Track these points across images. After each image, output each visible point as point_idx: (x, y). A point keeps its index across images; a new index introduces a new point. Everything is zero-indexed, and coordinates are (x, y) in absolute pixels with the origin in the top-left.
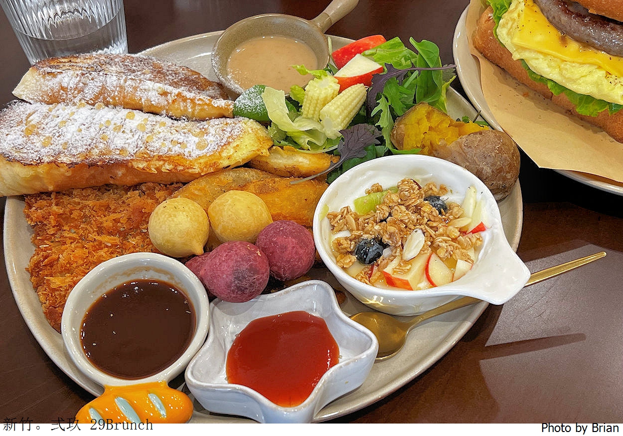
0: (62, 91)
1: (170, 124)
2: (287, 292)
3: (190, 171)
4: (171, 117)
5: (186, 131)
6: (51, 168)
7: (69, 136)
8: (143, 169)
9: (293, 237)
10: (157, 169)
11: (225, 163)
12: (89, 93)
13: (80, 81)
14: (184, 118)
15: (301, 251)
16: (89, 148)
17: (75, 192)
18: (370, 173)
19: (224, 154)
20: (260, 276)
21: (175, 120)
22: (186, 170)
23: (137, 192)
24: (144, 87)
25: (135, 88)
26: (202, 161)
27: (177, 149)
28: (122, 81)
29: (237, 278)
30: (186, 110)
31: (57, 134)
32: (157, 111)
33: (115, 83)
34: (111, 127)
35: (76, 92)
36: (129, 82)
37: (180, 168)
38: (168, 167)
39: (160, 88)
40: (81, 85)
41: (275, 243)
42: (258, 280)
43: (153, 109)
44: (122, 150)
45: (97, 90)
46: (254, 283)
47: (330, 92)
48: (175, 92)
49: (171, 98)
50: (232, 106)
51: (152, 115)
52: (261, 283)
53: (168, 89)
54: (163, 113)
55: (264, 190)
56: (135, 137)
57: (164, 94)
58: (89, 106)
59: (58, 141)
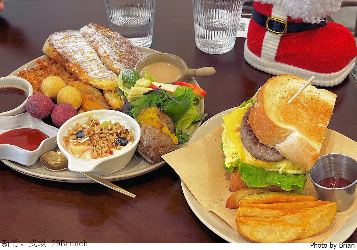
1: (99, 63)
3: (80, 77)
5: (100, 68)
6: (53, 50)
9: (63, 110)
10: (74, 70)
11: (91, 82)
12: (91, 39)
13: (92, 33)
16: (69, 52)
19: (94, 80)
20: (37, 110)
21: (103, 63)
22: (79, 76)
25: (101, 45)
26: (87, 77)
27: (88, 70)
28: (100, 41)
31: (68, 43)
34: (82, 51)
37: (79, 74)
38: (77, 72)
43: (100, 55)
44: (75, 59)
45: (93, 39)
47: (142, 84)
48: (108, 54)
49: (106, 55)
50: (118, 70)
51: (99, 57)
52: (37, 112)
53: (107, 51)
54: (102, 59)
55: (91, 99)
56: (83, 58)
57: (106, 53)
58: (89, 44)
59: (65, 45)
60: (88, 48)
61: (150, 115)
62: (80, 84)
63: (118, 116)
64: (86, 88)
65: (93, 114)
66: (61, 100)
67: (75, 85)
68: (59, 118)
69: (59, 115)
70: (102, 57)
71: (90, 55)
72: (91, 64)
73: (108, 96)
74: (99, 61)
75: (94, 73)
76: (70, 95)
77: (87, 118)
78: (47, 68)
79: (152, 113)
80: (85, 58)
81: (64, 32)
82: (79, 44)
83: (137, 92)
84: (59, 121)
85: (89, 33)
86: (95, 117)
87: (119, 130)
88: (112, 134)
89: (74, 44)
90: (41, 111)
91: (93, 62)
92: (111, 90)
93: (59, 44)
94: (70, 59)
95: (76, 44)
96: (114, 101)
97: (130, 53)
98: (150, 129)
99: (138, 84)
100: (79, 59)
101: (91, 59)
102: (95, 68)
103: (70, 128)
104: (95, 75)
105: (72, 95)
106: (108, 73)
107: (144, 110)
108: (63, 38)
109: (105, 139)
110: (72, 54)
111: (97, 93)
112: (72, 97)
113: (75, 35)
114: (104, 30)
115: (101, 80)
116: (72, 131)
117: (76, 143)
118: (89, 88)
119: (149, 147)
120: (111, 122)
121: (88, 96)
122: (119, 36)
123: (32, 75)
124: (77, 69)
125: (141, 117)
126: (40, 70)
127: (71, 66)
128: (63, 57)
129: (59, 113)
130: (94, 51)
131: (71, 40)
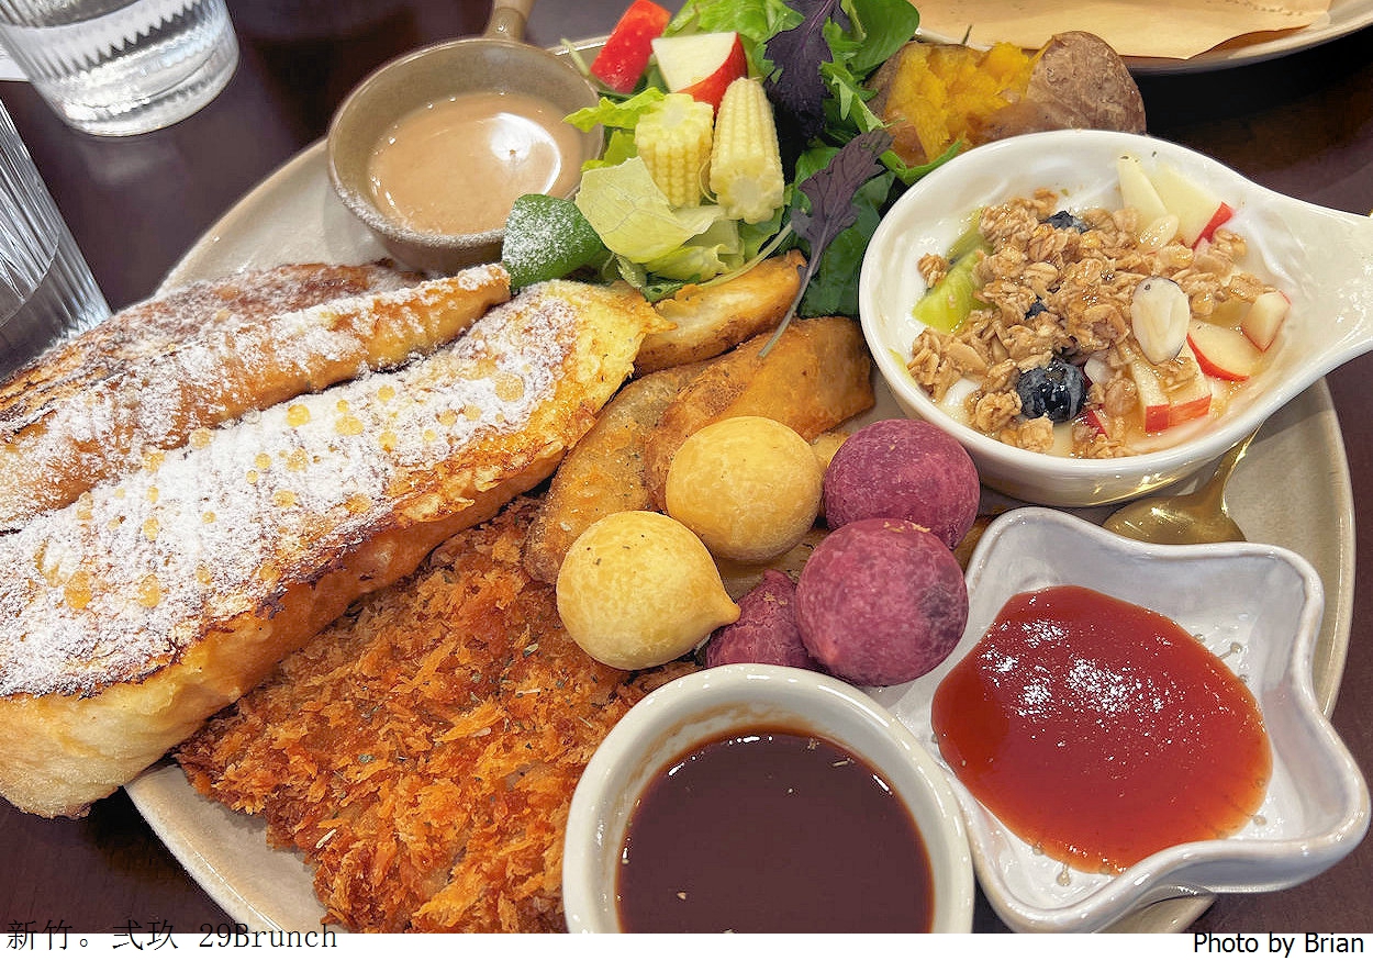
0: (85, 456)
1: (396, 385)
3: (545, 453)
4: (386, 370)
5: (444, 379)
6: (214, 648)
7: (192, 548)
8: (442, 512)
11: (603, 392)
12: (158, 423)
13: (116, 406)
14: (414, 355)
16: (268, 543)
17: (288, 667)
19: (584, 376)
21: (399, 369)
22: (537, 457)
23: (436, 576)
24: (284, 333)
26: (550, 418)
27: (463, 428)
28: (223, 350)
30: (410, 335)
31: (160, 560)
32: (347, 371)
33: (209, 362)
35: (124, 437)
36: (242, 342)
37: (520, 460)
38: (487, 475)
39: (324, 315)
40: (125, 412)
41: (906, 486)
43: (335, 374)
44: (349, 501)
45: (173, 403)
48: (364, 308)
49: (364, 322)
53: (344, 307)
54: (363, 369)
57: (345, 319)
59: (177, 575)
74: (376, 384)
93: (158, 617)
102: (442, 397)
104: (513, 390)
110: (294, 519)
127: (425, 513)
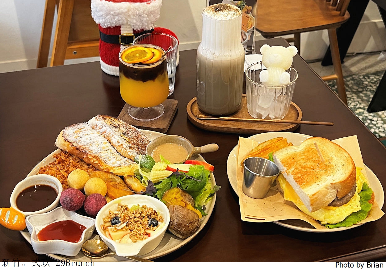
0: (96, 126)
1: (114, 152)
2: (84, 217)
3: (101, 167)
5: (115, 157)
6: (69, 144)
7: (83, 139)
8: (89, 159)
9: (96, 200)
10: (94, 161)
11: (111, 171)
12: (102, 131)
15: (94, 206)
16: (84, 145)
18: (146, 200)
19: (114, 169)
20: (73, 203)
21: (117, 152)
22: (99, 166)
23: (87, 166)
24: (115, 137)
25: (113, 136)
26: (107, 167)
27: (107, 159)
28: (111, 132)
29: (65, 199)
30: (121, 151)
31: (81, 137)
34: (96, 143)
35: (99, 128)
36: (113, 133)
37: (99, 164)
38: (97, 162)
40: (102, 127)
42: (71, 204)
43: (113, 145)
44: (91, 151)
45: (104, 131)
46: (69, 204)
47: (159, 168)
48: (121, 143)
49: (119, 144)
50: (133, 157)
51: (112, 147)
52: (72, 206)
53: (120, 141)
54: (115, 148)
55: (115, 186)
56: (99, 149)
57: (119, 142)
58: (100, 135)
59: (79, 139)
60: (101, 139)
61: (174, 195)
62: (102, 173)
63: (144, 199)
64: (107, 176)
65: (121, 200)
66: (90, 191)
67: (97, 175)
68: (93, 208)
69: (92, 206)
70: (116, 146)
71: (104, 145)
72: (107, 154)
73: (129, 181)
74: (114, 150)
75: (111, 162)
76: (97, 186)
77: (117, 205)
78: (64, 161)
79: (175, 193)
80: (101, 149)
81: (73, 125)
82: (91, 136)
83: (157, 176)
84: (93, 211)
85: (99, 126)
86: (123, 203)
87: (149, 212)
88: (144, 217)
89: (87, 137)
90: (76, 204)
91: (108, 151)
92: (131, 176)
93: (73, 139)
94: (87, 151)
95: (89, 137)
96: (136, 185)
97: (137, 138)
98: (178, 208)
99: (156, 168)
100: (95, 150)
101: (106, 149)
102: (112, 157)
103: (104, 217)
104: (113, 163)
105: (99, 185)
106: (124, 160)
107: (167, 192)
108: (75, 132)
109: (140, 222)
110: (88, 146)
111: (119, 180)
112: (100, 187)
113: (84, 128)
114: (110, 120)
115: (120, 167)
116: (107, 219)
117: (115, 230)
118: (110, 176)
119: (179, 224)
120: (139, 205)
121: (111, 184)
122: (124, 123)
123: (53, 169)
124: (96, 160)
125: (166, 199)
126: (58, 164)
127: (89, 157)
128: (80, 150)
129: (92, 204)
130: (106, 141)
131: (83, 133)
